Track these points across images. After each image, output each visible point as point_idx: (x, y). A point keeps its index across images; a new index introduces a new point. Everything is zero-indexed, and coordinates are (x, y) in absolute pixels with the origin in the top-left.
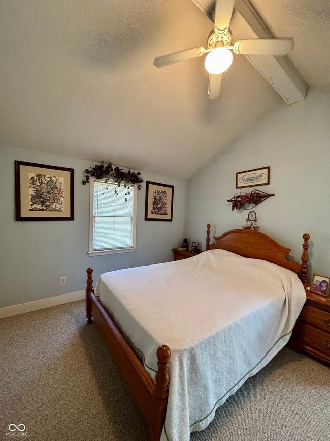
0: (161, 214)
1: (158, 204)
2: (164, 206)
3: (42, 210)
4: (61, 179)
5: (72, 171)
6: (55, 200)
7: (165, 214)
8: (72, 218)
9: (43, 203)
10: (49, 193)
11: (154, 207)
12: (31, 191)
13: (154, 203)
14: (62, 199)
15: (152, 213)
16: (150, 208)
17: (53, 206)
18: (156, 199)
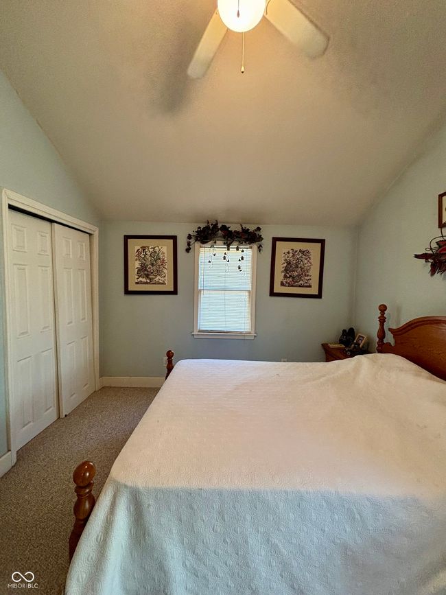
0: (300, 286)
1: (294, 271)
2: (305, 273)
3: (147, 283)
4: (164, 249)
5: (174, 238)
6: (159, 272)
7: (307, 287)
8: (175, 292)
9: (147, 276)
10: (153, 265)
11: (285, 276)
12: (137, 264)
13: (286, 270)
14: (165, 271)
15: (282, 284)
16: (279, 277)
17: (157, 279)
18: (289, 263)
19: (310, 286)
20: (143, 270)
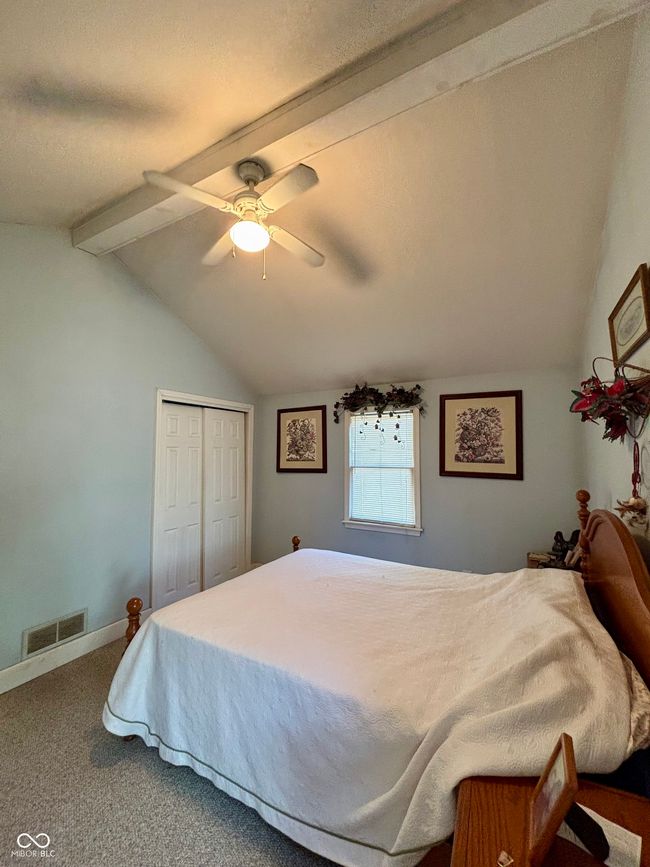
1: (474, 439)
2: (493, 441)
3: (297, 460)
4: (313, 422)
5: (323, 408)
6: (308, 448)
7: (496, 462)
8: (324, 470)
9: (297, 451)
10: (302, 439)
11: (461, 447)
12: (288, 440)
13: (462, 438)
14: (314, 445)
15: (458, 459)
16: (452, 448)
17: (306, 455)
18: (466, 428)
19: (502, 461)
20: (294, 447)
